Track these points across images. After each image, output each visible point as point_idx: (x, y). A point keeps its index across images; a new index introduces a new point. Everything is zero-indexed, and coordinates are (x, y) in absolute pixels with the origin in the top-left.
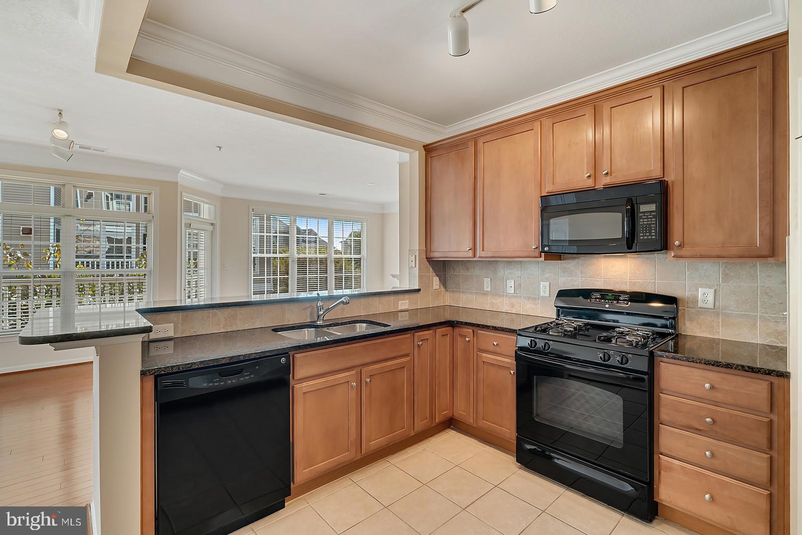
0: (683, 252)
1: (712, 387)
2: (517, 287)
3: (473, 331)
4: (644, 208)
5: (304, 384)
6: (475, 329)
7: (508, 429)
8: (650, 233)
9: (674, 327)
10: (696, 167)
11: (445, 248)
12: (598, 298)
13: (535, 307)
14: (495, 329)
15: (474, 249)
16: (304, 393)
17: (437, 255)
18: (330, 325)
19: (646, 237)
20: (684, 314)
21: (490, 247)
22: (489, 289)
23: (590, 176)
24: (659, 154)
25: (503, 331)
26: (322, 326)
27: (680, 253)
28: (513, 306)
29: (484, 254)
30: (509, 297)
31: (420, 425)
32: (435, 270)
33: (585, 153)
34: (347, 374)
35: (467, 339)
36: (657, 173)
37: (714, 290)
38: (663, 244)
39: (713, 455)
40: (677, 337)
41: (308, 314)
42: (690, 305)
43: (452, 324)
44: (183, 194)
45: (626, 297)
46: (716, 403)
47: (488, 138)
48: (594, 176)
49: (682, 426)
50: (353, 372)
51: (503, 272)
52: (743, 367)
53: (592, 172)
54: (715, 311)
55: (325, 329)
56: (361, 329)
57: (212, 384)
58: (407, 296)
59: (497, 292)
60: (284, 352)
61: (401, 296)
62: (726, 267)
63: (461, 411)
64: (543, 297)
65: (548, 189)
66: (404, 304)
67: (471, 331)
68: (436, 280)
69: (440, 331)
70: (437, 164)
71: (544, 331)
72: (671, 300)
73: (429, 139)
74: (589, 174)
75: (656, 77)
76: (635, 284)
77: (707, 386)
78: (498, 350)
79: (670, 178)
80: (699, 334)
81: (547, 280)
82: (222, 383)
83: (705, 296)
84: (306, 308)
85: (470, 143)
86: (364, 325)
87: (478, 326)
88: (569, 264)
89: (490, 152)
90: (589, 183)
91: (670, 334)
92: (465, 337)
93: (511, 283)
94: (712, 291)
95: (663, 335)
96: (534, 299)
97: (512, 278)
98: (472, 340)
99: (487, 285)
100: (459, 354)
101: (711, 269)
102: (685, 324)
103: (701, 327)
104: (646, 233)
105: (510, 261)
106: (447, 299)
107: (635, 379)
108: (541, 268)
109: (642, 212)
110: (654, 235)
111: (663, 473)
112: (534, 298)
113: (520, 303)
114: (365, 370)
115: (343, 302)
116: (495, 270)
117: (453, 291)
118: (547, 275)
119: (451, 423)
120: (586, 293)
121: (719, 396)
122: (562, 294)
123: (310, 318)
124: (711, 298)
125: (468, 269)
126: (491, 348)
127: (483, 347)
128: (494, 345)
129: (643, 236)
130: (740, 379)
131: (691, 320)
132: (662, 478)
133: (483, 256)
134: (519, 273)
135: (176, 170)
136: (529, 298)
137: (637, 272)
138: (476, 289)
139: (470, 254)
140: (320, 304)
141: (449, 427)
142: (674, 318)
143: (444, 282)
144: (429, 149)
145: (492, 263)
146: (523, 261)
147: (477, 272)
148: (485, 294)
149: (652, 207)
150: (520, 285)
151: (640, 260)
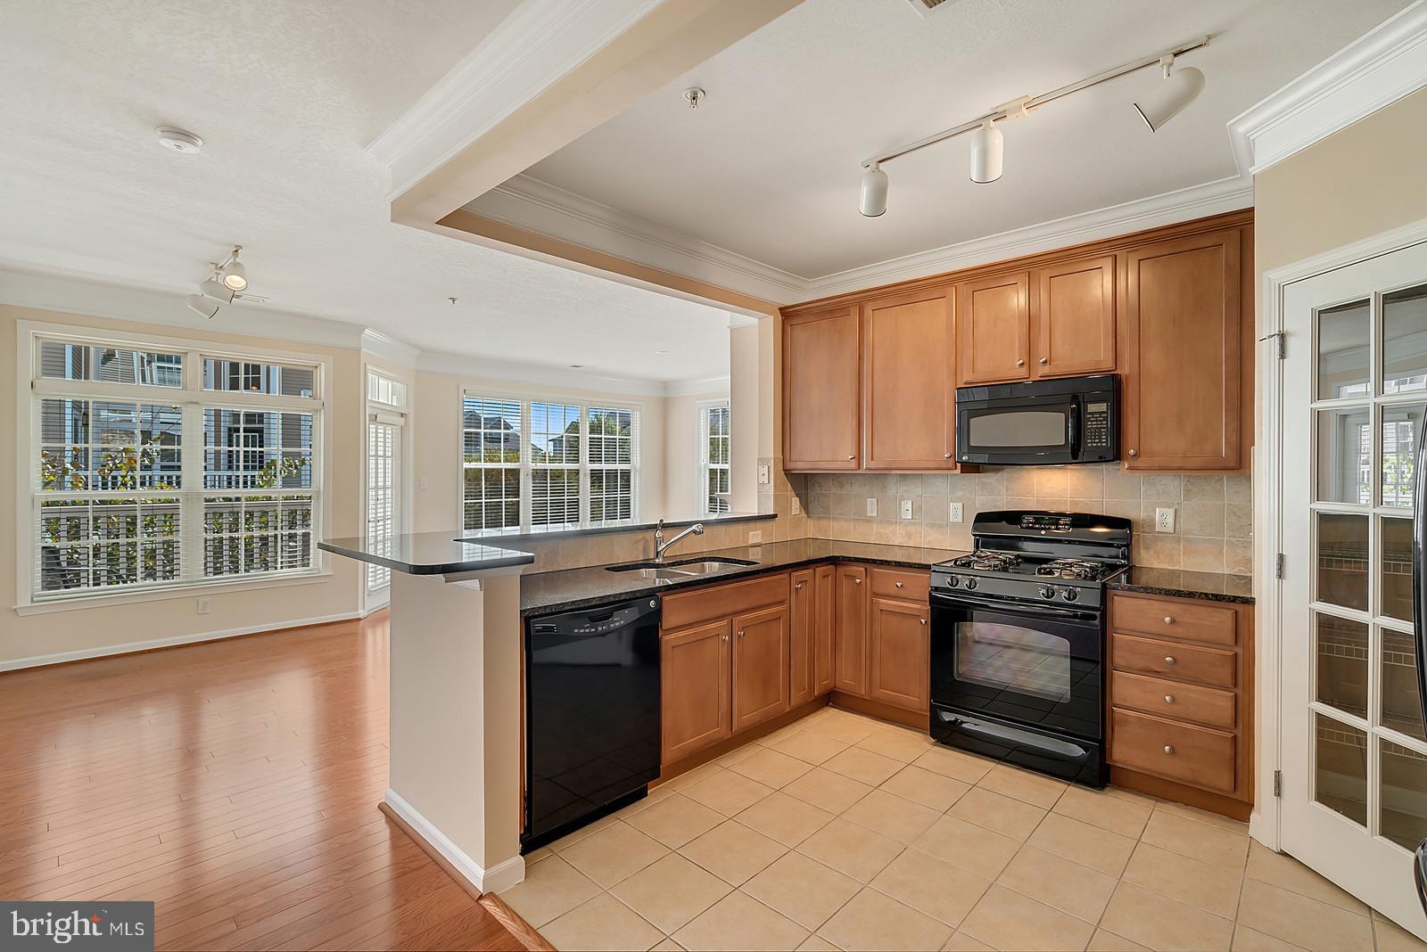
0: (1139, 463)
1: (1173, 621)
2: (917, 510)
3: (866, 570)
4: (1092, 408)
5: (673, 636)
6: (868, 566)
7: (917, 695)
8: (1100, 439)
9: (1127, 557)
10: (1155, 360)
11: (809, 457)
12: (1031, 523)
13: (941, 537)
14: (899, 565)
15: (858, 457)
16: (673, 647)
17: (800, 466)
18: (673, 564)
19: (1094, 445)
20: (1138, 540)
21: (881, 455)
22: (875, 514)
23: (1022, 364)
24: (1111, 340)
25: (911, 567)
26: (663, 565)
27: (1134, 464)
28: (910, 536)
29: (873, 465)
30: (905, 525)
31: (796, 699)
32: (794, 489)
33: (1017, 332)
34: (718, 624)
35: (858, 580)
36: (1107, 364)
37: (1174, 510)
38: (1115, 453)
39: (1174, 700)
40: (1130, 570)
41: (641, 549)
42: (1147, 529)
43: (834, 561)
44: (368, 367)
45: (1068, 520)
46: (1178, 639)
47: (880, 303)
48: (1028, 364)
49: (1140, 670)
50: (724, 622)
51: (895, 489)
52: (1206, 594)
53: (1026, 359)
54: (1176, 536)
55: (669, 569)
56: (713, 569)
57: (582, 631)
58: (759, 524)
59: (889, 517)
60: (651, 593)
61: (752, 525)
62: (1188, 481)
63: (847, 680)
64: (955, 524)
65: (967, 377)
66: (755, 535)
67: (863, 569)
68: (796, 501)
69: (820, 570)
70: (800, 335)
71: (967, 565)
72: (1122, 523)
73: (790, 300)
74: (1021, 361)
75: (1107, 245)
76: (1077, 503)
77: (1167, 619)
78: (903, 593)
79: (1125, 370)
80: (1156, 565)
81: (959, 500)
82: (593, 630)
83: (1163, 518)
84: (638, 541)
85: (852, 309)
86: (717, 564)
87: (874, 562)
88: (990, 479)
89: (884, 326)
90: (1023, 372)
91: (1123, 566)
92: (854, 577)
93: (907, 505)
94: (1172, 510)
95: (1113, 568)
96: (941, 526)
97: (908, 498)
98: (864, 582)
99: (872, 507)
100: (845, 602)
101: (1172, 485)
102: (1139, 554)
103: (1158, 557)
104: (1095, 439)
105: (909, 474)
106: (811, 529)
107: (1084, 617)
108: (951, 484)
109: (1090, 413)
110: (1105, 442)
111: (1116, 728)
112: (941, 525)
113: (921, 533)
114: (736, 620)
115: (695, 532)
116: (885, 486)
117: (819, 518)
118: (960, 494)
119: (831, 698)
120: (1014, 517)
121: (1180, 631)
122: (982, 518)
123: (644, 555)
124: (1170, 520)
125: (842, 486)
126: (893, 591)
127: (881, 590)
128: (897, 586)
129: (1092, 442)
130: (1203, 609)
131: (1147, 548)
132: (1116, 734)
133: (873, 467)
134: (919, 491)
135: (358, 329)
136: (933, 525)
137: (1080, 488)
138: (854, 515)
139: (853, 464)
140: (659, 534)
141: (827, 705)
142: (1127, 546)
143: (805, 506)
144: (788, 315)
145: (880, 476)
146: (927, 475)
147: (855, 489)
148: (869, 520)
149: (1103, 407)
150: (920, 507)
151: (1084, 472)
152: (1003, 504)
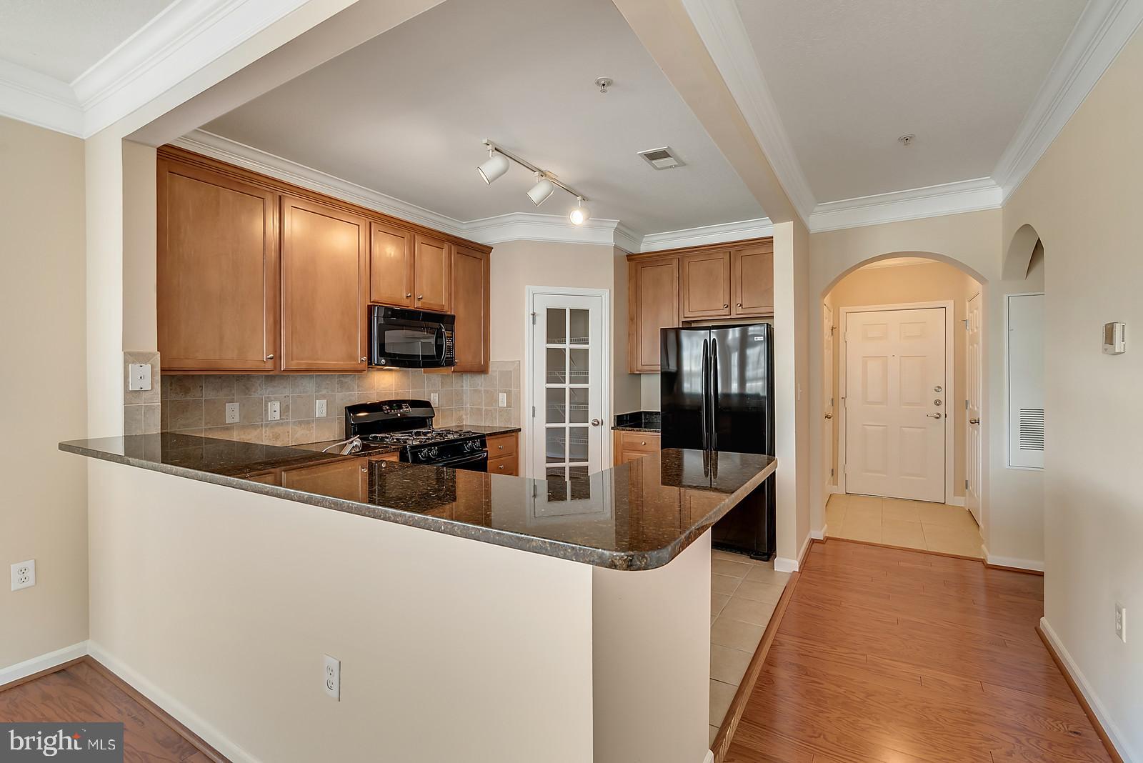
2: (285, 410)
10: (462, 307)
12: (388, 410)
19: (448, 356)
22: (237, 420)
23: (408, 297)
24: (447, 294)
30: (272, 427)
36: (448, 309)
38: (451, 361)
45: (408, 405)
48: (411, 298)
51: (261, 391)
53: (411, 294)
54: (439, 409)
59: (252, 418)
64: (319, 420)
70: (186, 191)
72: (426, 403)
74: (407, 295)
77: (501, 447)
79: (453, 314)
81: (323, 397)
83: (434, 399)
90: (408, 303)
93: (277, 406)
94: (437, 394)
96: (308, 422)
97: (276, 399)
99: (232, 413)
101: (437, 380)
108: (316, 384)
112: (307, 420)
113: (288, 432)
116: (247, 388)
118: (324, 392)
122: (353, 409)
124: (437, 400)
134: (287, 392)
136: (300, 423)
138: (206, 424)
144: (168, 158)
146: (293, 376)
148: (228, 428)
150: (288, 407)
151: (401, 373)
152: (356, 398)
